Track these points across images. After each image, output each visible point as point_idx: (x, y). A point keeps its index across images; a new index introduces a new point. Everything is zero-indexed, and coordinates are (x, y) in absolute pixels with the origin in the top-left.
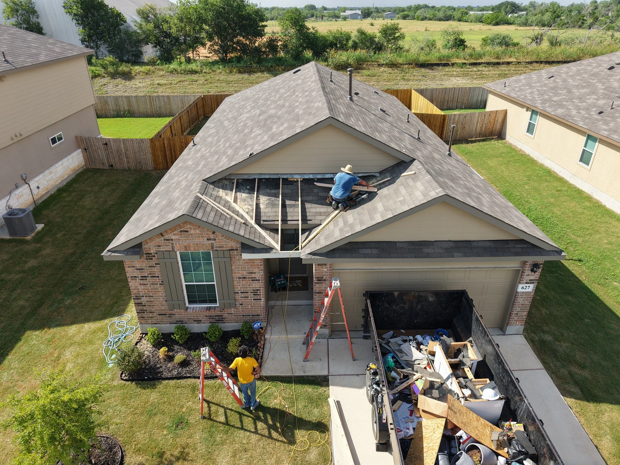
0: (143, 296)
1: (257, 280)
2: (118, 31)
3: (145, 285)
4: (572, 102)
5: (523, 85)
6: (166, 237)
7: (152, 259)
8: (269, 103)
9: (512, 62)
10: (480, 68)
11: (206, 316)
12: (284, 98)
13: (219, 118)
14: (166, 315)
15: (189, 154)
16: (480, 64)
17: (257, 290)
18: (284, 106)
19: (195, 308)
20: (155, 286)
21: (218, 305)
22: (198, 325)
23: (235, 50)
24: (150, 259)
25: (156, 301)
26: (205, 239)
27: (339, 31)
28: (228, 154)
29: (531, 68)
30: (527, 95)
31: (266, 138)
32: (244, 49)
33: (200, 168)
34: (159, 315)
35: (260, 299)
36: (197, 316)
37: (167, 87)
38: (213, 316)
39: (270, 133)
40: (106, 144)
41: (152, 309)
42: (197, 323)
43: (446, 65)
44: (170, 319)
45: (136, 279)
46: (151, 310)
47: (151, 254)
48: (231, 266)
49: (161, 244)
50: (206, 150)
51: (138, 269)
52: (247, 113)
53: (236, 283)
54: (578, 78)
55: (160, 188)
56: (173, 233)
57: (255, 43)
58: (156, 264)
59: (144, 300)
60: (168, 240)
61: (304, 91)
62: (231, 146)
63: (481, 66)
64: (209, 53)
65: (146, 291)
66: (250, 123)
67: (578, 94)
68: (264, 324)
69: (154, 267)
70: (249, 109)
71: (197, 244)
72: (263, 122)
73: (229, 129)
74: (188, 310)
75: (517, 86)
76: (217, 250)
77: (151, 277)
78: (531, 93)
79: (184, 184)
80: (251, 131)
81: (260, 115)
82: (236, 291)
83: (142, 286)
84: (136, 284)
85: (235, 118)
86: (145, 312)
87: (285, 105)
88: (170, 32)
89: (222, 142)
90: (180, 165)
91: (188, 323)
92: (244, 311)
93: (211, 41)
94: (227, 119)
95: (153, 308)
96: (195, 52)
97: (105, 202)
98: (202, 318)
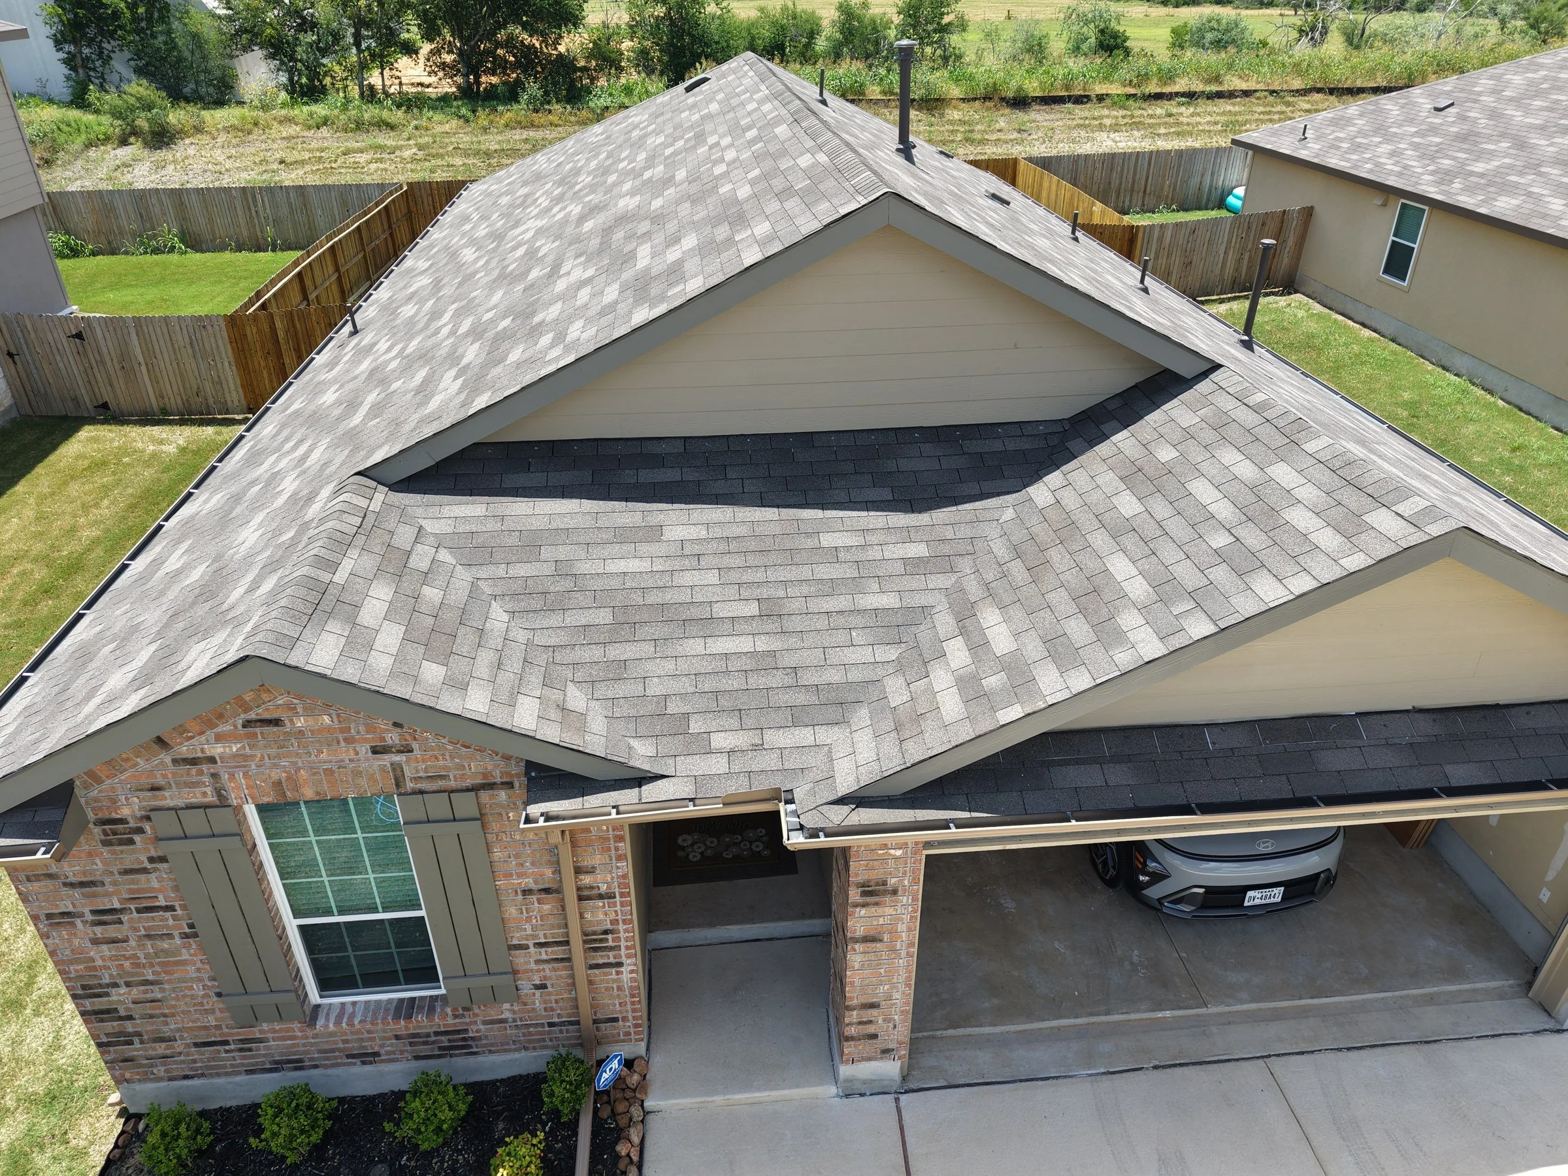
0: (115, 985)
1: (601, 897)
2: (160, 11)
3: (114, 941)
4: (1540, 174)
5: (1361, 133)
6: (184, 750)
7: (131, 842)
8: (612, 179)
9: (1255, 91)
10: (1171, 106)
11: (397, 1037)
12: (666, 158)
13: (445, 242)
14: (226, 1043)
15: (332, 364)
16: (1170, 97)
17: (606, 932)
18: (668, 181)
19: (349, 1009)
20: (165, 945)
21: (443, 991)
22: (368, 1068)
23: (500, 66)
24: (121, 843)
25: (177, 999)
26: (364, 750)
27: (787, 9)
28: (465, 361)
29: (1307, 106)
30: (1383, 160)
31: (611, 293)
32: (528, 60)
33: (357, 419)
34: (196, 1045)
35: (620, 964)
36: (362, 1040)
37: (308, 168)
38: (428, 1035)
39: (627, 275)
40: (79, 336)
41: (165, 1029)
42: (364, 1063)
43: (1080, 100)
44: (244, 1058)
45: (73, 924)
46: (159, 1031)
47: (122, 821)
48: (489, 851)
49: (162, 783)
50: (389, 349)
51: (72, 885)
52: (537, 217)
53: (511, 911)
54: (1538, 103)
55: (206, 502)
56: (210, 734)
57: (556, 43)
58: (151, 860)
59: (121, 997)
60: (194, 762)
61: (736, 130)
62: (476, 333)
63: (1172, 102)
64: (430, 74)
65: (127, 964)
66: (546, 247)
67: (1551, 149)
68: (641, 1049)
69: (145, 871)
70: (546, 204)
71: (329, 772)
72: (598, 240)
73: (476, 272)
74: (320, 1022)
75: (1341, 135)
76: (421, 792)
77: (139, 911)
78: (1393, 154)
79: (289, 485)
80: (554, 272)
81: (582, 219)
82: (515, 942)
83: (105, 947)
84: (76, 942)
85: (498, 237)
86: (136, 1040)
87: (673, 176)
88: (312, 15)
89: (447, 317)
90: (296, 406)
91: (326, 1067)
92: (552, 1009)
93: (431, 40)
94: (473, 242)
95: (166, 1024)
96: (387, 72)
97: (73, 531)
98: (382, 1046)
